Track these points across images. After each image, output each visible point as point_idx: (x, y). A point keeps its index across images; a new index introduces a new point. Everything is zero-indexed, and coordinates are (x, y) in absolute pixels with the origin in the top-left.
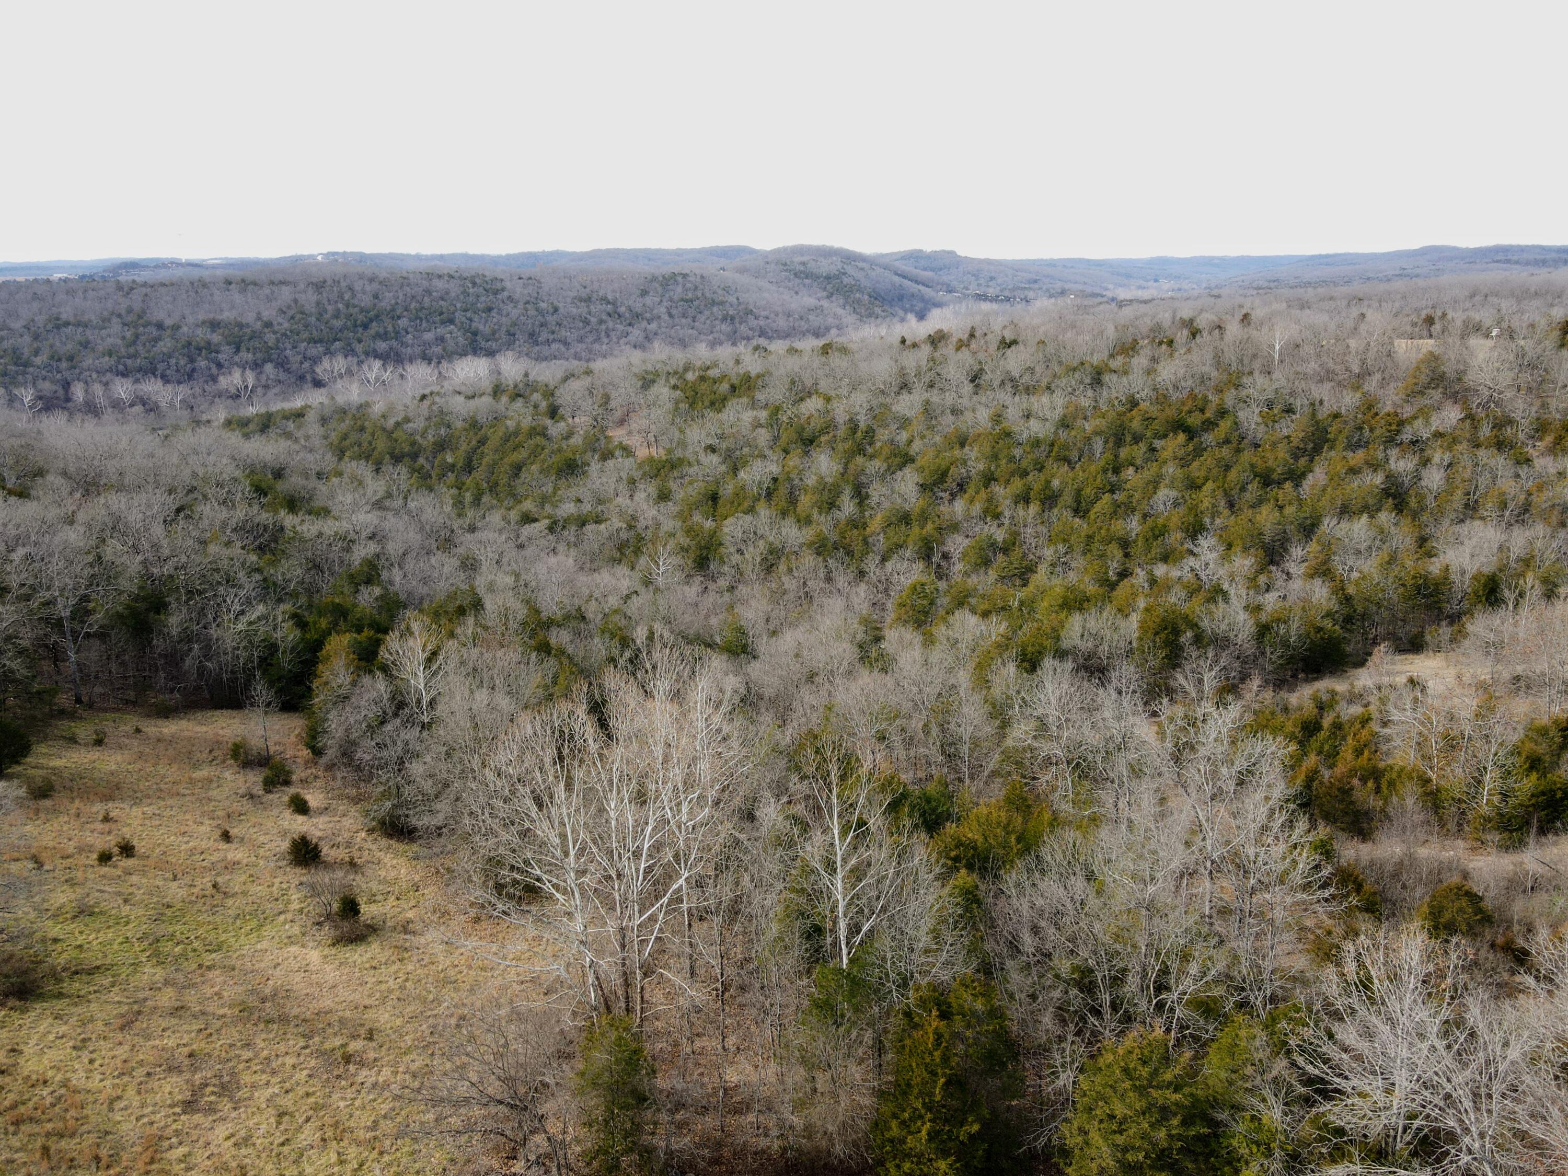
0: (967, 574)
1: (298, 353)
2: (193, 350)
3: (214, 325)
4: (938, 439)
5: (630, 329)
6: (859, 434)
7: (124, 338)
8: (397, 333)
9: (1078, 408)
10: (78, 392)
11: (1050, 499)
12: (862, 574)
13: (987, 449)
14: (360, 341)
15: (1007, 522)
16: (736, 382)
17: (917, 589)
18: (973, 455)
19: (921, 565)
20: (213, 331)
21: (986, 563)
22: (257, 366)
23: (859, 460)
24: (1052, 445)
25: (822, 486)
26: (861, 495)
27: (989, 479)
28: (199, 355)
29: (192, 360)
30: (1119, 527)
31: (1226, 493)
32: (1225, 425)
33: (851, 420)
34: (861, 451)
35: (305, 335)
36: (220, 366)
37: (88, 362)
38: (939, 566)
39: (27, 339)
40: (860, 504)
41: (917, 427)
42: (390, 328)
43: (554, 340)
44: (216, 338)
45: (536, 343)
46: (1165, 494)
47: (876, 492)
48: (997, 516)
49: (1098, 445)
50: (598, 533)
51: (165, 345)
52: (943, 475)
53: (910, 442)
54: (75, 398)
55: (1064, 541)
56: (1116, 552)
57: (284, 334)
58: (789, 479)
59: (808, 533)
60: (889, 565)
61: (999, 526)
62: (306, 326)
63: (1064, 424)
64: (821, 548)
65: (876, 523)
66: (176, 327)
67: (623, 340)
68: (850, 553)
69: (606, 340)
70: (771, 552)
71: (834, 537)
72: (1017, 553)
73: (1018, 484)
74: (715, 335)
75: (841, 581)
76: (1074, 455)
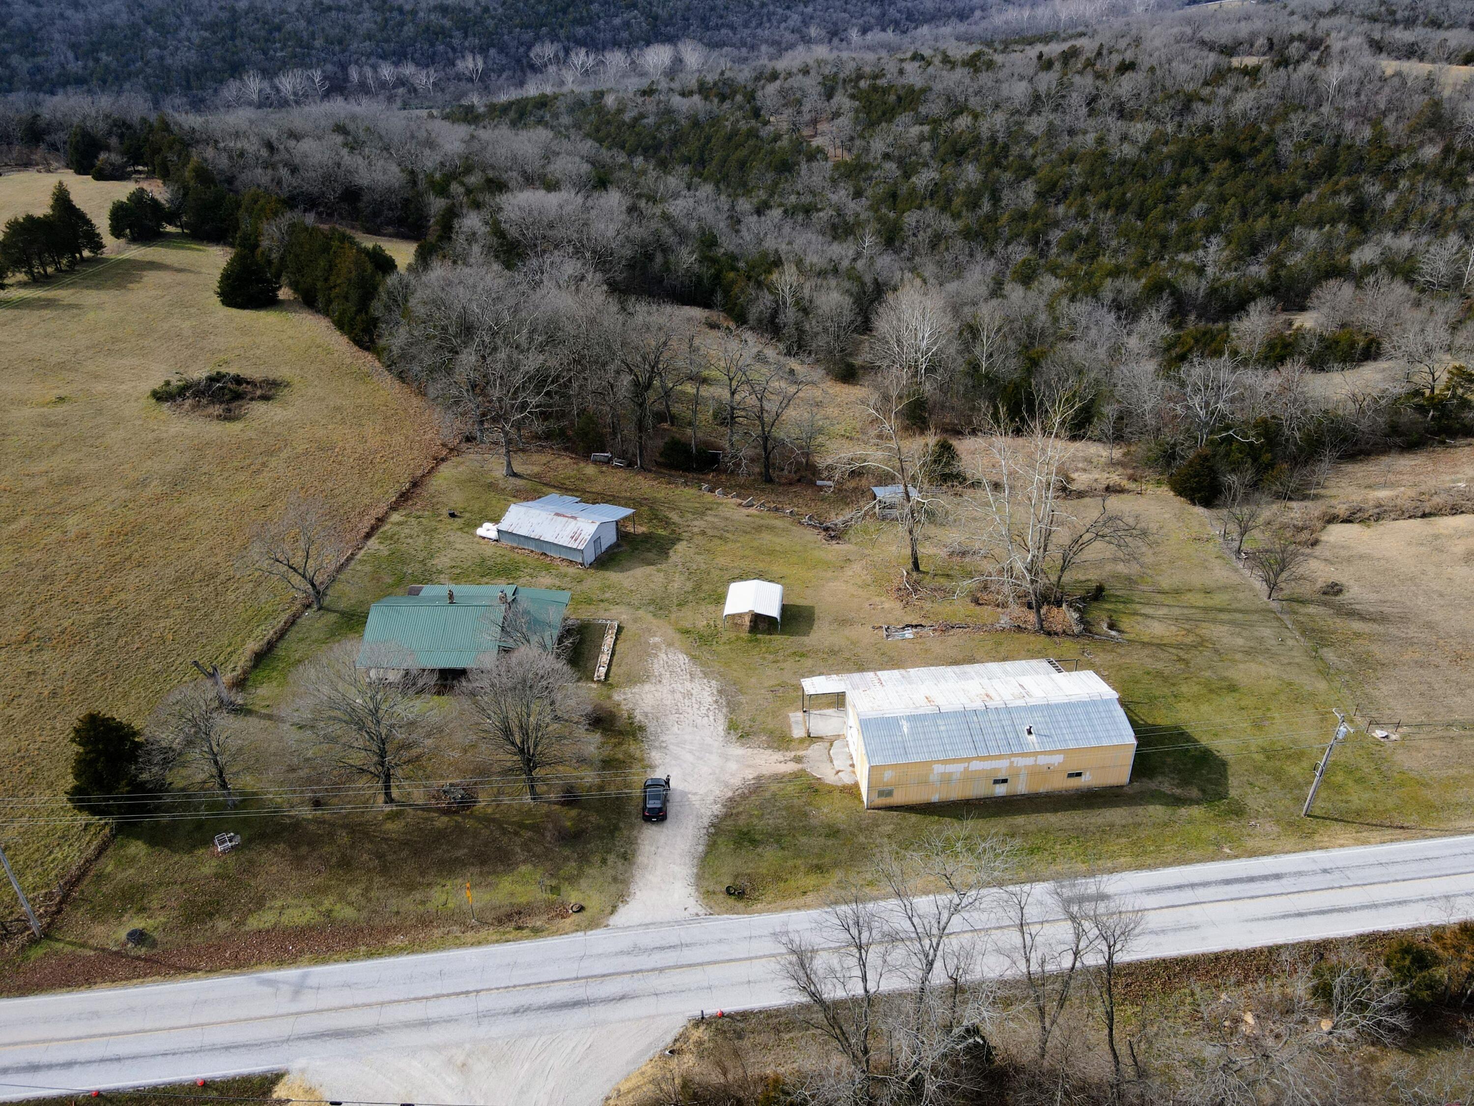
0: (1058, 255)
1: (514, 38)
2: (433, 34)
3: (444, 10)
4: (1054, 156)
5: (788, 12)
6: (997, 149)
7: (376, 23)
8: (591, 18)
9: (1164, 134)
10: (354, 74)
11: (1122, 207)
12: (992, 253)
13: (1088, 167)
14: (562, 26)
15: (1092, 221)
16: (902, 93)
17: (1026, 263)
18: (1077, 171)
19: (1029, 249)
20: (444, 17)
21: (1072, 248)
22: (483, 50)
23: (996, 171)
24: (1135, 165)
25: (969, 191)
26: (996, 199)
27: (1085, 189)
28: (437, 39)
29: (432, 45)
30: (1162, 227)
31: (1243, 206)
32: (1266, 152)
33: (992, 136)
34: (998, 164)
35: (517, 21)
36: (454, 50)
37: (354, 46)
38: (1042, 250)
39: (302, 24)
40: (994, 205)
41: (1040, 145)
42: (585, 14)
43: (722, 25)
44: (447, 23)
45: (707, 28)
46: (1200, 207)
47: (1007, 196)
48: (1085, 217)
49: (1168, 167)
50: (819, 218)
51: (409, 30)
52: (1053, 186)
53: (1034, 157)
54: (351, 78)
55: (1126, 235)
56: (1156, 244)
57: (500, 20)
58: (947, 184)
59: (959, 225)
60: (1010, 248)
61: (1085, 224)
62: (517, 11)
63: (1148, 148)
64: (967, 234)
65: (1004, 219)
66: (414, 13)
67: (783, 25)
68: (986, 239)
69: (768, 25)
70: (935, 236)
71: (975, 227)
72: (1093, 243)
73: (1103, 195)
74: (866, 18)
75: (979, 256)
76: (1149, 173)
